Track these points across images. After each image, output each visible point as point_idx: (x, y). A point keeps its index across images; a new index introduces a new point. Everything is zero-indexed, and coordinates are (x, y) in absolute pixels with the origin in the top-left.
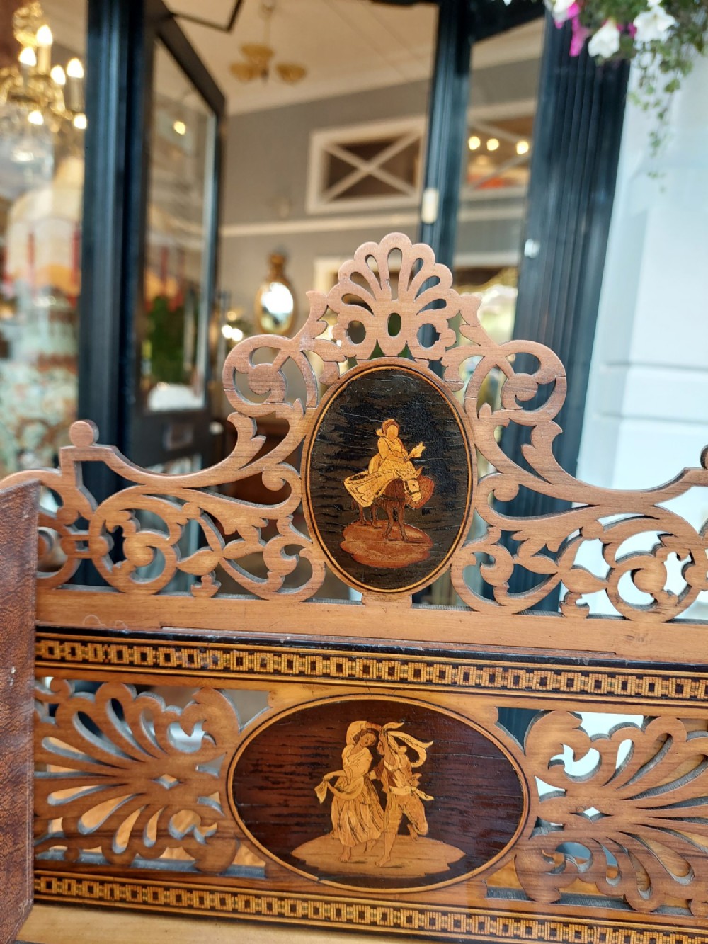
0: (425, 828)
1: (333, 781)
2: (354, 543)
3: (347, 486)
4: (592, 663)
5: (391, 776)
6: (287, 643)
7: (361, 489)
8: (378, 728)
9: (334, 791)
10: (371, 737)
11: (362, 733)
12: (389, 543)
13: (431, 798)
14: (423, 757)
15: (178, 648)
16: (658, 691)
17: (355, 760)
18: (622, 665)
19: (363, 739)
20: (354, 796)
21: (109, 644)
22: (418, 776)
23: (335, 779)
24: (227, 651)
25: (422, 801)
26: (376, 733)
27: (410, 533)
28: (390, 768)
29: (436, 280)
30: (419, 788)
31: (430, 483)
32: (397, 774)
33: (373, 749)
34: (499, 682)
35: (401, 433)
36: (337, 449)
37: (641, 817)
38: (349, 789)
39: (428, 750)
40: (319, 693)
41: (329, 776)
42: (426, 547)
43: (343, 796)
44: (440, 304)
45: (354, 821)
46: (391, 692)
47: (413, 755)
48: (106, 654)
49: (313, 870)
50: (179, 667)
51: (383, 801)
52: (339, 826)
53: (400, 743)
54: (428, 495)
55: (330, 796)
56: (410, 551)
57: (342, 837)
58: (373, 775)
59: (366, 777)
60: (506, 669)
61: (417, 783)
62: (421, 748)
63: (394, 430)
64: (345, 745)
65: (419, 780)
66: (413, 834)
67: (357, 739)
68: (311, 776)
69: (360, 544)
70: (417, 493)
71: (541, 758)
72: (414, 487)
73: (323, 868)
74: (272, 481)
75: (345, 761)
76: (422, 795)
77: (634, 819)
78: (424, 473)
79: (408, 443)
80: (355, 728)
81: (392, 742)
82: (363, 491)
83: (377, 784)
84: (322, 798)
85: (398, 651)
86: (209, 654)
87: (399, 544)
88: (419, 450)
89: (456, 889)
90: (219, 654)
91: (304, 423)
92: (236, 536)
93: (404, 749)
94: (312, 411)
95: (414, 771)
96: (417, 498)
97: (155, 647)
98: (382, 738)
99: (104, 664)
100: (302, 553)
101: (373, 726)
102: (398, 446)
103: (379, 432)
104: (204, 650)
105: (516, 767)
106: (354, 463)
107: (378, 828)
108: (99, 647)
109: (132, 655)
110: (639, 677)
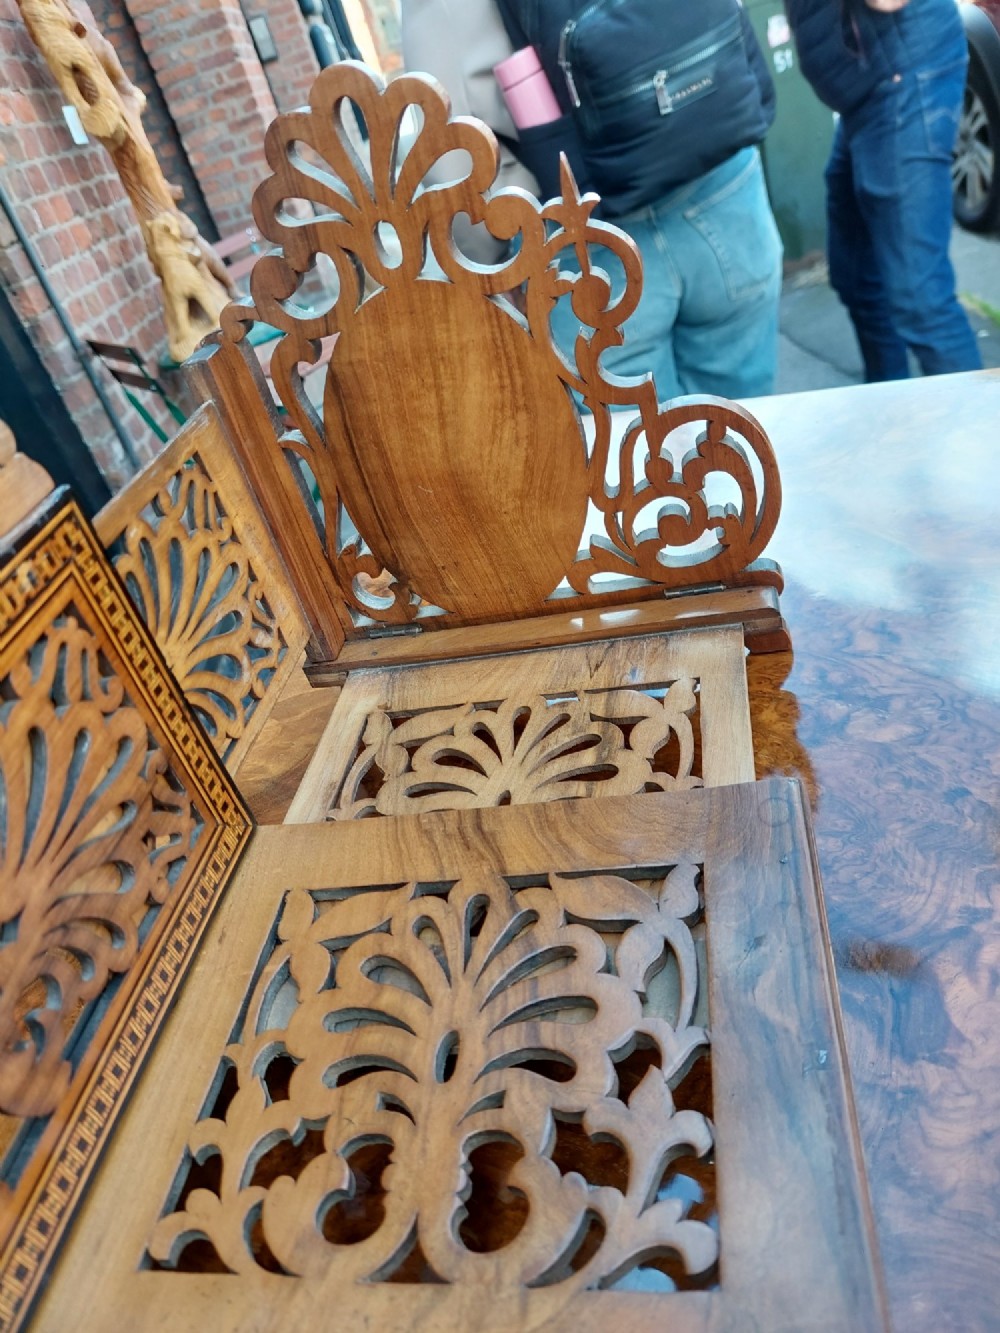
37: (47, 870)
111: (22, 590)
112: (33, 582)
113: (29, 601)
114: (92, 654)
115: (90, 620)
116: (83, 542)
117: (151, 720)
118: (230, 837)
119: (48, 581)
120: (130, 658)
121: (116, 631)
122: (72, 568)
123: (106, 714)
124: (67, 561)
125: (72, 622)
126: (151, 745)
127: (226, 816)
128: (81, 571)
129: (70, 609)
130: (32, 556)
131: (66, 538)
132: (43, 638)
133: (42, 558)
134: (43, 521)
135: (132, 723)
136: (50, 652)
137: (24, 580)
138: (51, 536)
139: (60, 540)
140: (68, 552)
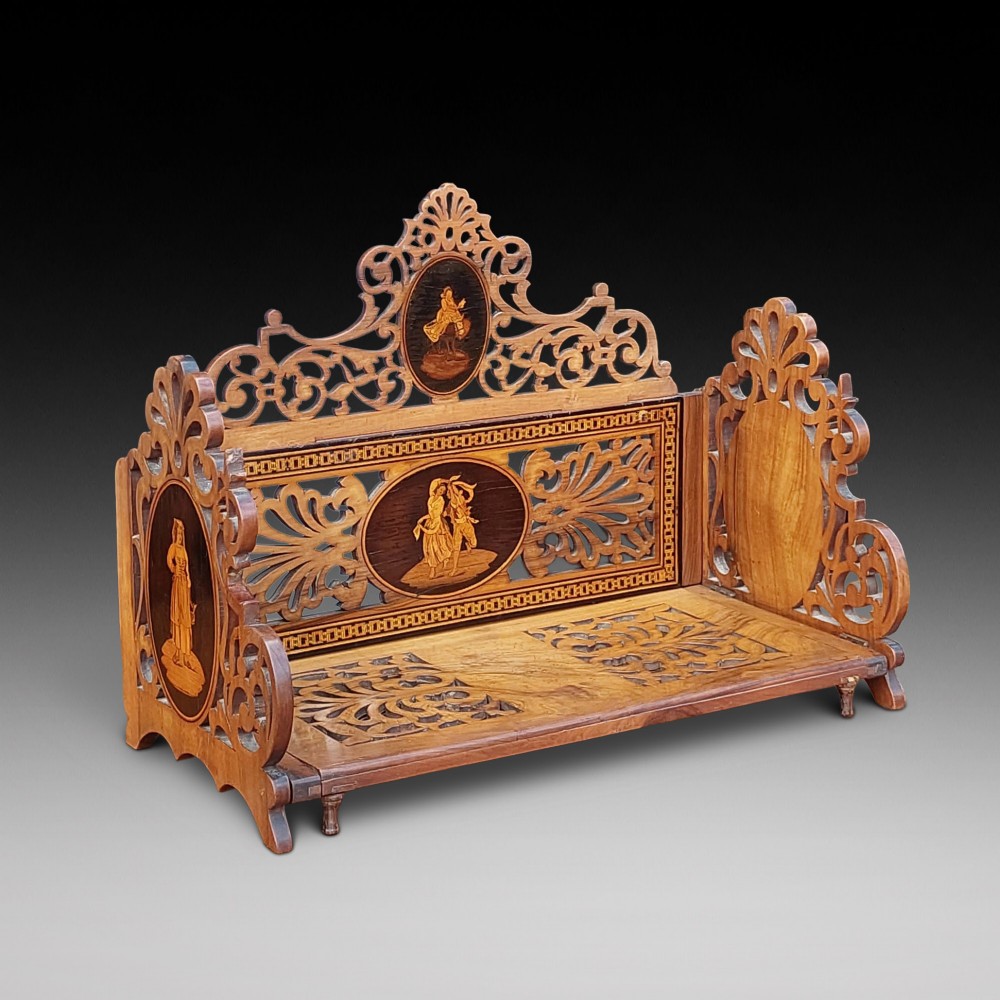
0: (475, 543)
1: (423, 524)
2: (429, 367)
3: (425, 330)
4: (554, 416)
5: (455, 511)
6: (395, 435)
7: (433, 331)
8: (447, 481)
9: (424, 530)
10: (444, 488)
11: (438, 487)
12: (448, 363)
13: (477, 521)
14: (472, 495)
15: (332, 451)
16: (586, 427)
17: (435, 505)
18: (567, 415)
19: (439, 490)
20: (435, 531)
21: (289, 457)
22: (470, 508)
23: (425, 521)
24: (361, 448)
25: (473, 524)
26: (446, 485)
27: (459, 355)
28: (455, 507)
29: (468, 208)
30: (471, 516)
31: (468, 323)
32: (459, 510)
33: (444, 496)
34: (509, 438)
35: (453, 295)
36: (419, 309)
37: (583, 507)
38: (432, 526)
39: (474, 490)
40: (415, 465)
41: (421, 520)
42: (467, 362)
43: (430, 532)
44: (471, 220)
45: (436, 548)
46: (452, 456)
47: (466, 495)
48: (287, 464)
49: (413, 590)
50: (333, 464)
51: (452, 531)
52: (428, 553)
53: (459, 488)
54: (468, 330)
55: (422, 533)
56: (458, 366)
57: (430, 561)
58: (445, 514)
59: (442, 516)
60: (512, 429)
61: (469, 513)
62: (470, 489)
63: (450, 293)
64: (429, 496)
65: (471, 511)
66: (469, 549)
67: (435, 491)
68: (410, 522)
69: (432, 366)
70: (462, 329)
71: (532, 481)
72: (460, 326)
73: (419, 586)
74: (384, 333)
75: (430, 508)
76: (472, 520)
77: (580, 510)
78: (465, 317)
79: (457, 301)
80: (434, 484)
81: (454, 488)
82: (433, 333)
83: (448, 519)
84: (417, 537)
85: (457, 429)
86: (350, 453)
87: (452, 363)
88: (463, 303)
89: (493, 581)
90: (356, 450)
91: (403, 295)
92: (363, 371)
93: (461, 492)
94: (407, 287)
95: (468, 505)
96: (462, 332)
97: (318, 453)
98: (449, 487)
99: (286, 471)
100: (400, 376)
101: (444, 481)
102: (452, 303)
103: (442, 295)
104: (347, 449)
105: (520, 491)
106: (430, 317)
107: (449, 549)
108: (282, 460)
109: (303, 462)
110: (576, 420)
111: (637, 418)
112: (643, 419)
113: (637, 423)
114: (649, 456)
115: (657, 445)
116: (674, 418)
117: (658, 499)
118: (662, 576)
119: (649, 422)
120: (665, 470)
121: (665, 457)
122: (663, 424)
123: (640, 481)
124: (662, 420)
125: (649, 441)
126: (650, 508)
127: (667, 566)
128: (665, 426)
129: (651, 436)
130: (649, 410)
131: (667, 413)
132: (634, 438)
133: (652, 413)
134: (662, 402)
135: (650, 494)
136: (633, 444)
137: (640, 416)
138: (662, 408)
139: (664, 412)
140: (664, 418)
